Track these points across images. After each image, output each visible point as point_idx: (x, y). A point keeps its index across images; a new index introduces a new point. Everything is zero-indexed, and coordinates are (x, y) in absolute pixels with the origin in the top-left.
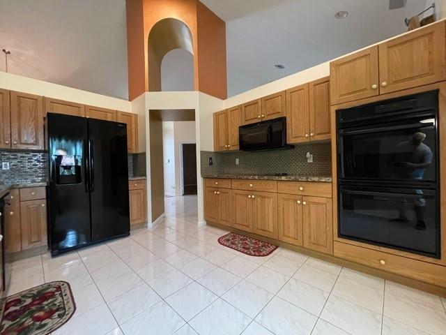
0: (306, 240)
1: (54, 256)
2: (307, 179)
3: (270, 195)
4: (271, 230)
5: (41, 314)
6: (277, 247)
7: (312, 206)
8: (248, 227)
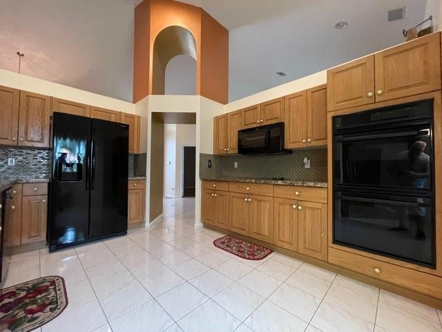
0: (301, 245)
1: (51, 251)
2: (303, 183)
3: (266, 199)
4: (267, 234)
5: (34, 307)
6: (272, 251)
7: (307, 211)
8: (244, 230)
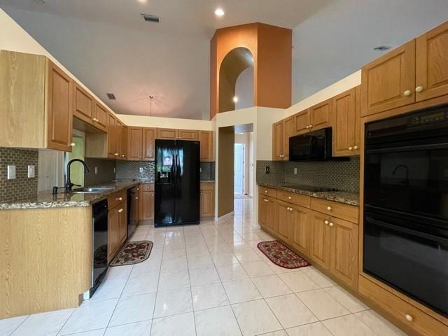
1: (156, 227)
2: (335, 198)
3: (304, 210)
4: (304, 246)
6: (309, 265)
7: (338, 228)
8: (287, 238)
